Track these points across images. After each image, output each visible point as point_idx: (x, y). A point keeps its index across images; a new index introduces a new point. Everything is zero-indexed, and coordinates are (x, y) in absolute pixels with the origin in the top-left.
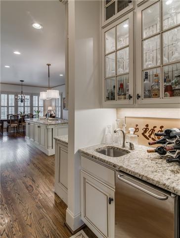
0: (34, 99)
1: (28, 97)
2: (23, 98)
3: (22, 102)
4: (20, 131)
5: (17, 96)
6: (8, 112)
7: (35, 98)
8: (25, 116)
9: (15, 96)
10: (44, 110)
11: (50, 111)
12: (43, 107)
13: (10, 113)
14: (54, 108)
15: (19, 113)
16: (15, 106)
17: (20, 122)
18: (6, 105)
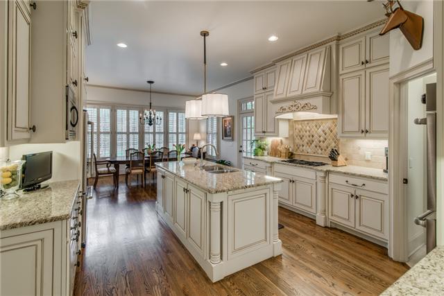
0: (170, 118)
1: (160, 114)
2: (153, 116)
3: (150, 124)
4: (147, 182)
5: (143, 113)
6: (128, 144)
7: (172, 116)
8: (155, 152)
9: (140, 113)
10: (187, 140)
11: (198, 142)
12: (186, 133)
13: (131, 147)
14: (204, 136)
15: (146, 146)
16: (139, 133)
17: (147, 164)
18: (125, 130)
